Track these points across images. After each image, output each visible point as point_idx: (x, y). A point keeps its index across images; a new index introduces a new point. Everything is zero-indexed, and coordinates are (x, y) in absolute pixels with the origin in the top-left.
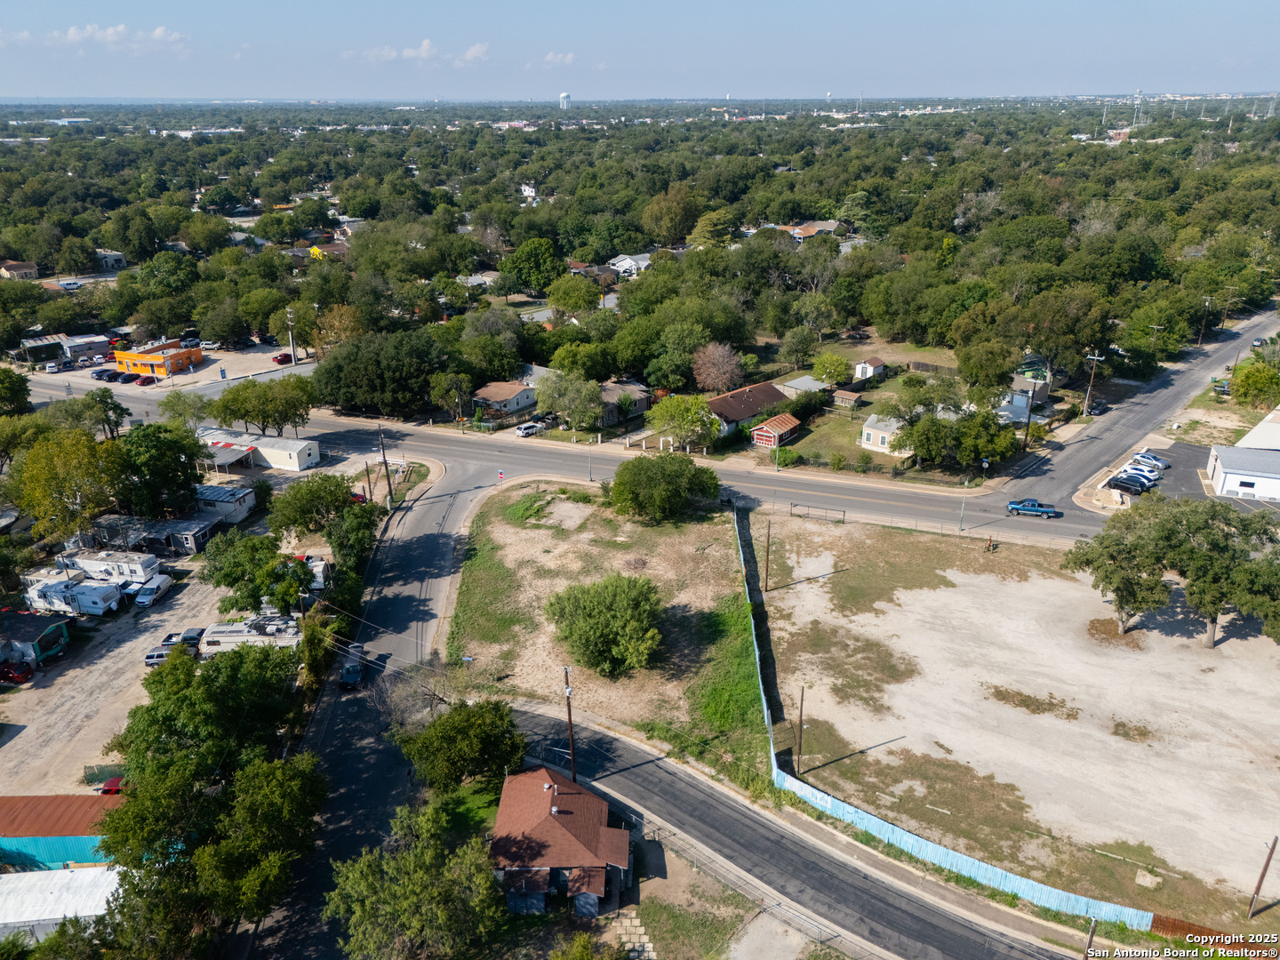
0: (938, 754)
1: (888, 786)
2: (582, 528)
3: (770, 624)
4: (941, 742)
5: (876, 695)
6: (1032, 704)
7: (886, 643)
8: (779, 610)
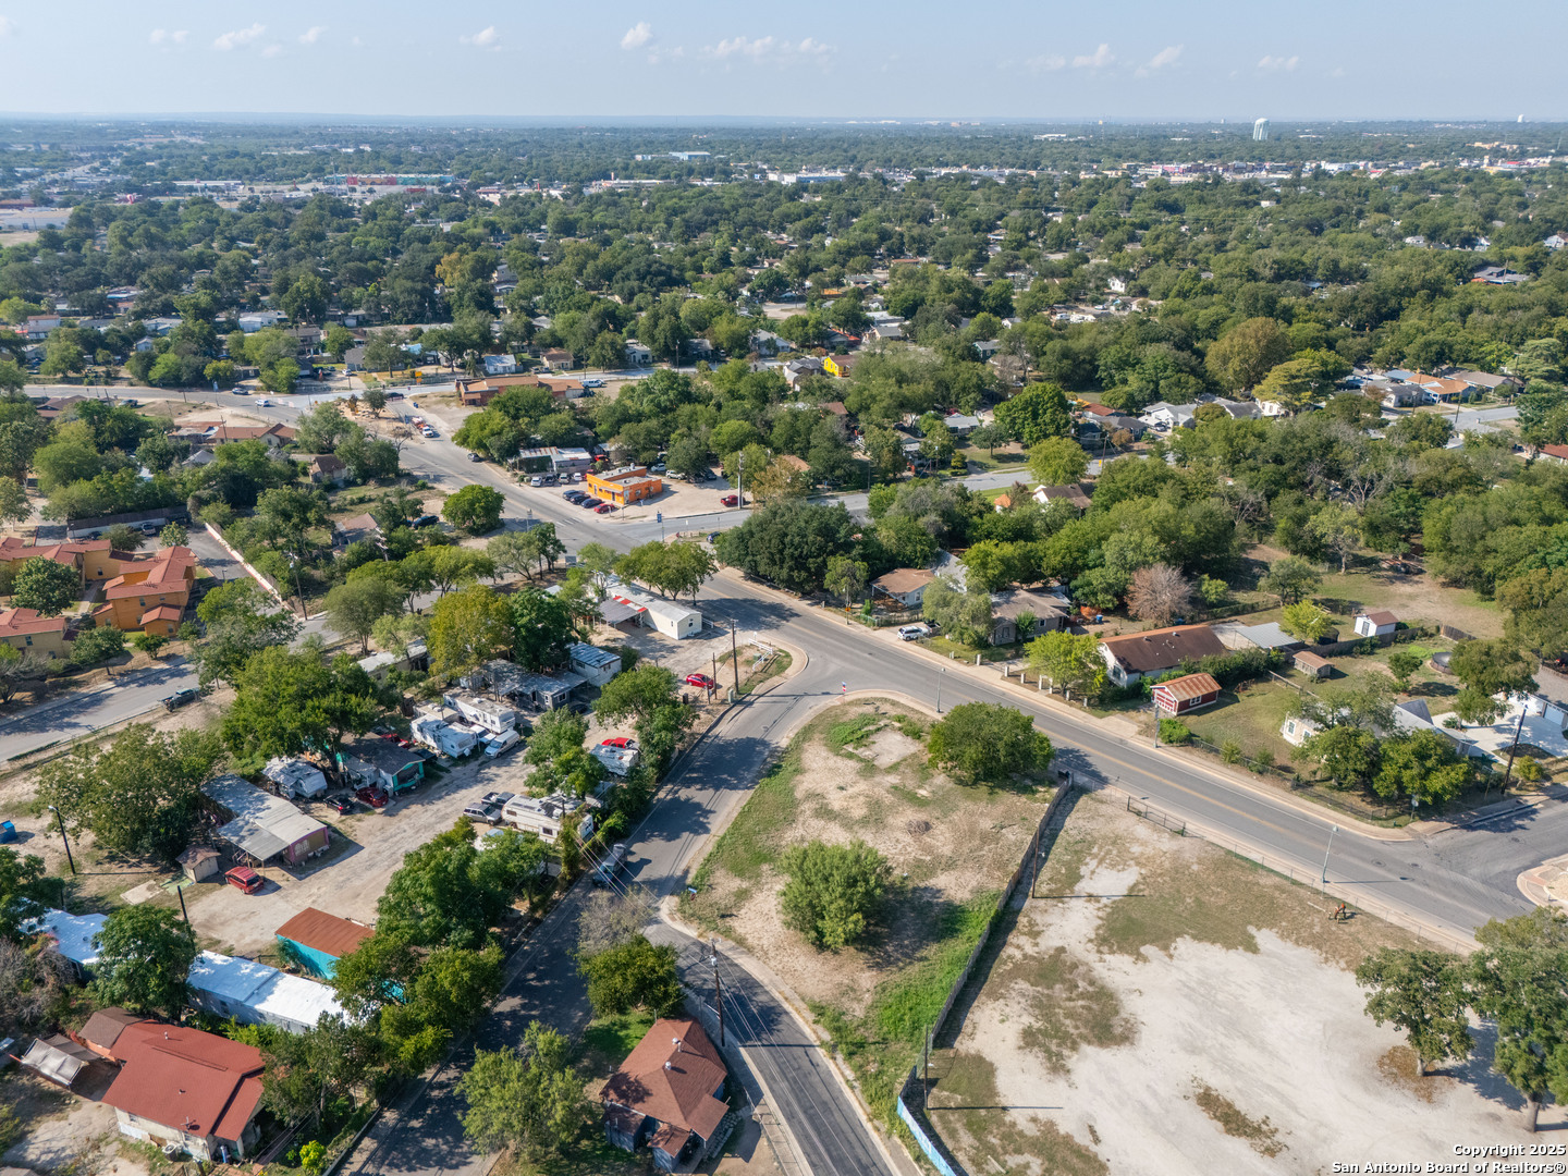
0: (1083, 1139)
1: (1006, 1153)
2: (893, 768)
3: (1012, 938)
4: (1096, 1128)
5: (1066, 1052)
6: (1233, 1121)
7: (1122, 997)
8: (1032, 924)
